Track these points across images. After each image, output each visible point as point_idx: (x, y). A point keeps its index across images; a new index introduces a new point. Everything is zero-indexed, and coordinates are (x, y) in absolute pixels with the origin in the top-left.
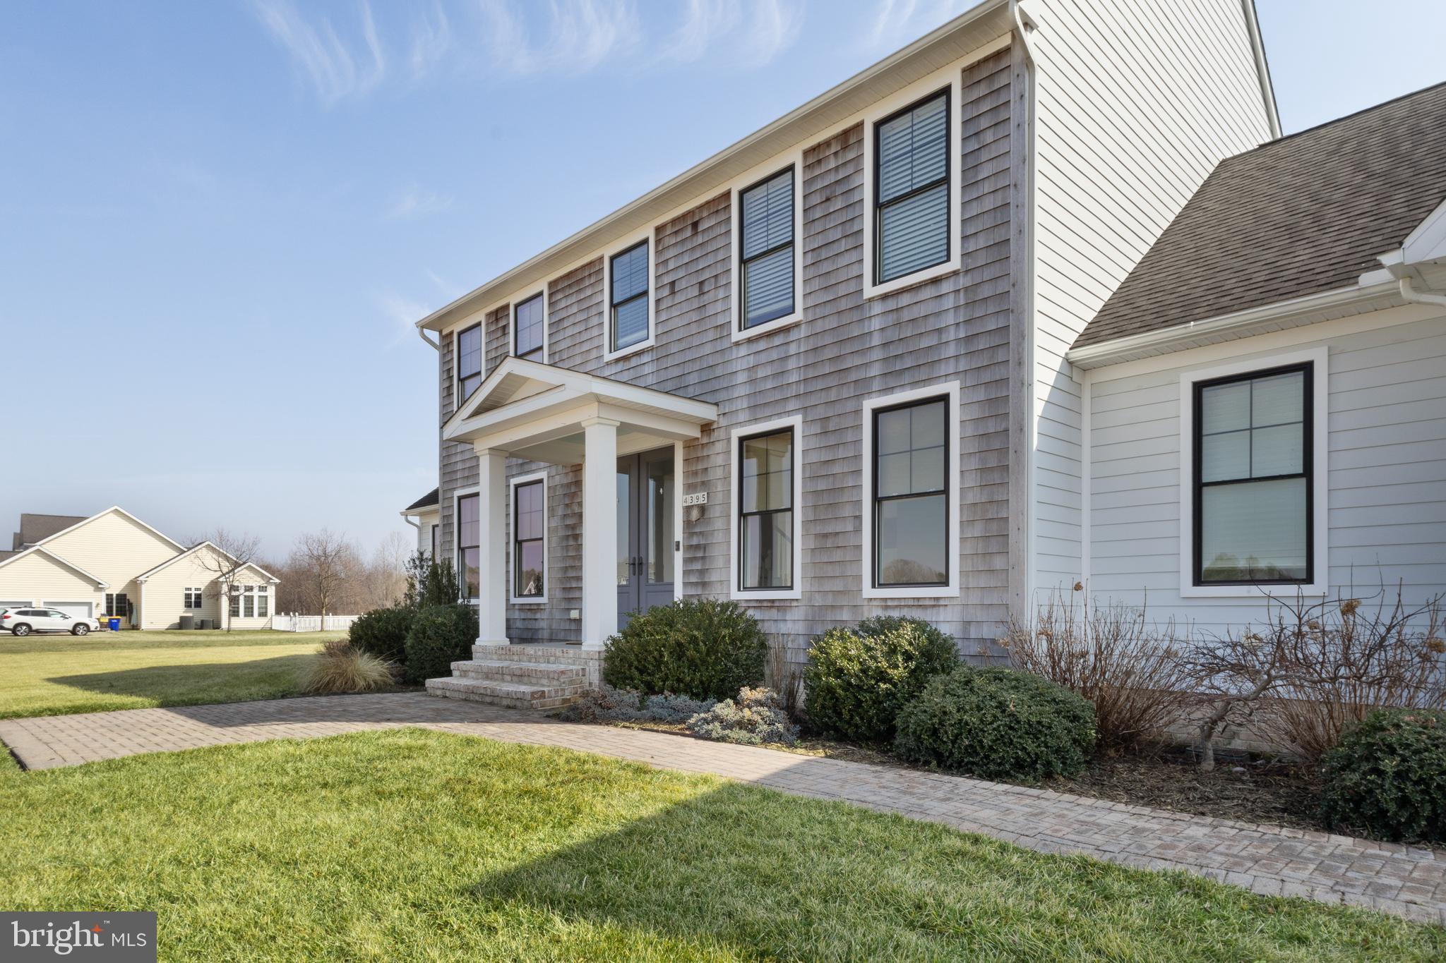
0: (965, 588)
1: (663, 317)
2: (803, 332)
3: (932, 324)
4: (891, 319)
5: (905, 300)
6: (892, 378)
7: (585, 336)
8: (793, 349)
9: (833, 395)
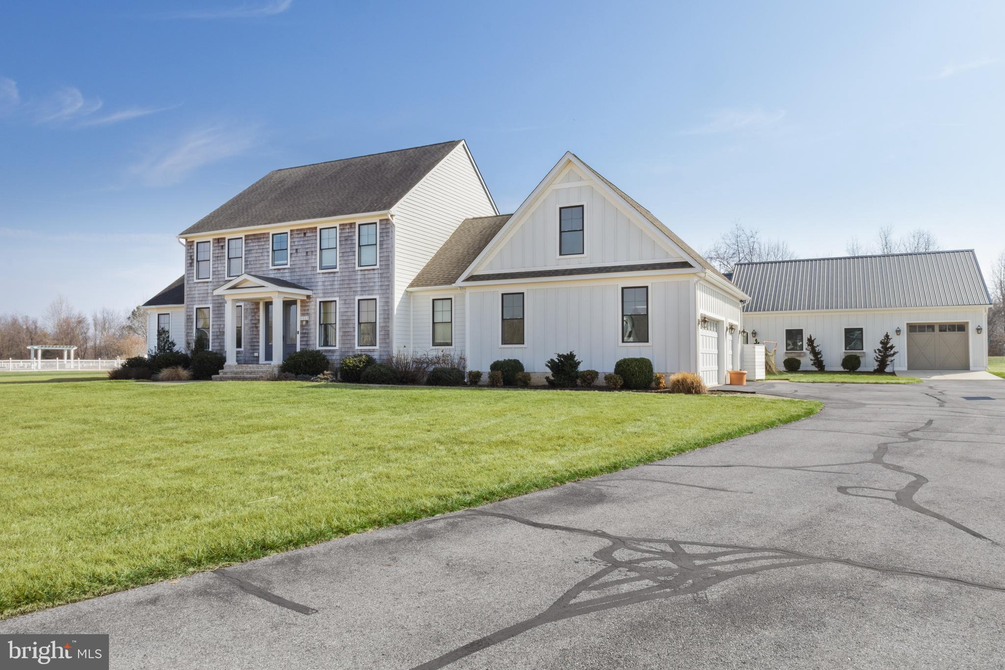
0: (380, 347)
1: (293, 259)
2: (339, 274)
3: (372, 280)
4: (363, 277)
5: (366, 272)
6: (363, 292)
7: (261, 258)
8: (336, 278)
9: (347, 294)
